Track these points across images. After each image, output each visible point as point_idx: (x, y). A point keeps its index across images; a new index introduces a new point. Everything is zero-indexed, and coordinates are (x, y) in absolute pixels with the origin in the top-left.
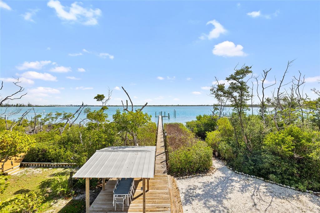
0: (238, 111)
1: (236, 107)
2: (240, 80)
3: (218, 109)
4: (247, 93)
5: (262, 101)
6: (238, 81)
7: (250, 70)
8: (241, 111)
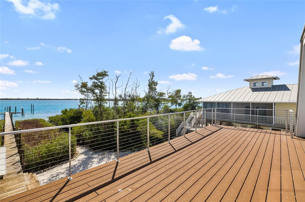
0: (99, 104)
1: (97, 101)
2: (100, 80)
3: (84, 103)
4: (105, 90)
5: (115, 97)
6: (99, 81)
7: (107, 73)
8: (101, 104)
